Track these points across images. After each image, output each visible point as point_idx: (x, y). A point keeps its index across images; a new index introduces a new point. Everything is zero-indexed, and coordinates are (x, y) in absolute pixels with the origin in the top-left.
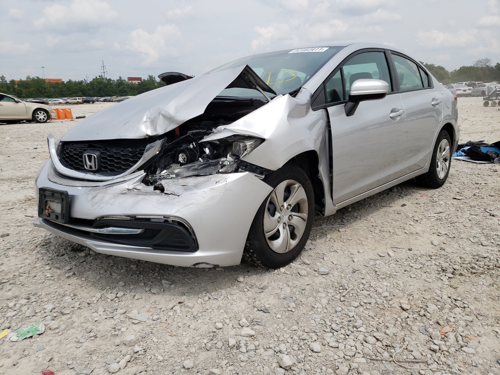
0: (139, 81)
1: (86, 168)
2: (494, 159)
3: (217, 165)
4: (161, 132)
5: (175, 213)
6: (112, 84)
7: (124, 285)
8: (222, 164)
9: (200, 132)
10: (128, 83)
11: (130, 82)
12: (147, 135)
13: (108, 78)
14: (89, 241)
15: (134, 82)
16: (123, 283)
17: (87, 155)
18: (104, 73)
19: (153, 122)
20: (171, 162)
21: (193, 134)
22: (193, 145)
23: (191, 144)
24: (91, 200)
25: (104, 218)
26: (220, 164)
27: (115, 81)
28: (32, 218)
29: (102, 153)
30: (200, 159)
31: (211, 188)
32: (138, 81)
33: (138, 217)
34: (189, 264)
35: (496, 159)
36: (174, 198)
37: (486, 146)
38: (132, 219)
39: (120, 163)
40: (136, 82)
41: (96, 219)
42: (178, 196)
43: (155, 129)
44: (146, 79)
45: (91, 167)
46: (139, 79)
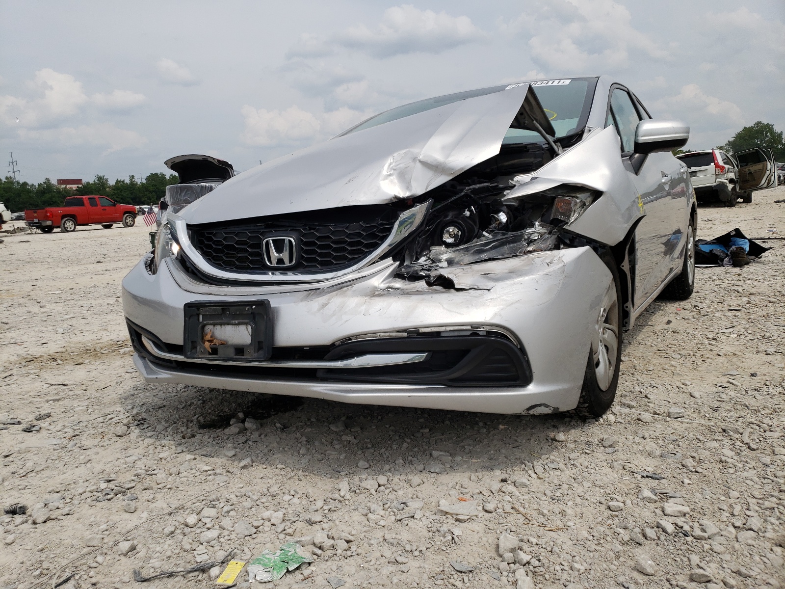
0: (80, 186)
1: (268, 264)
2: (722, 260)
3: (520, 240)
4: (419, 191)
5: (492, 319)
6: (29, 191)
7: (368, 466)
8: (529, 238)
9: (487, 187)
10: (58, 189)
11: (63, 186)
12: (396, 197)
13: (21, 182)
14: (319, 386)
15: (69, 186)
16: (366, 463)
17: (273, 240)
18: (14, 172)
19: (403, 176)
20: (429, 243)
21: (474, 191)
22: (471, 211)
23: (466, 210)
24: (319, 310)
25: (351, 339)
26: (525, 240)
27: (35, 186)
28: (66, 387)
29: (304, 235)
30: (484, 233)
31: (545, 273)
32: (76, 186)
33: (422, 330)
34: (518, 409)
35: (725, 260)
36: (482, 295)
37: (706, 244)
38: (411, 335)
39: (344, 249)
40: (74, 187)
41: (333, 345)
42: (489, 290)
43: (408, 187)
44: (92, 182)
45: (280, 261)
46: (78, 181)
